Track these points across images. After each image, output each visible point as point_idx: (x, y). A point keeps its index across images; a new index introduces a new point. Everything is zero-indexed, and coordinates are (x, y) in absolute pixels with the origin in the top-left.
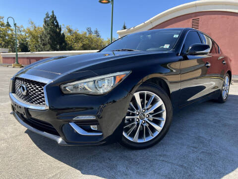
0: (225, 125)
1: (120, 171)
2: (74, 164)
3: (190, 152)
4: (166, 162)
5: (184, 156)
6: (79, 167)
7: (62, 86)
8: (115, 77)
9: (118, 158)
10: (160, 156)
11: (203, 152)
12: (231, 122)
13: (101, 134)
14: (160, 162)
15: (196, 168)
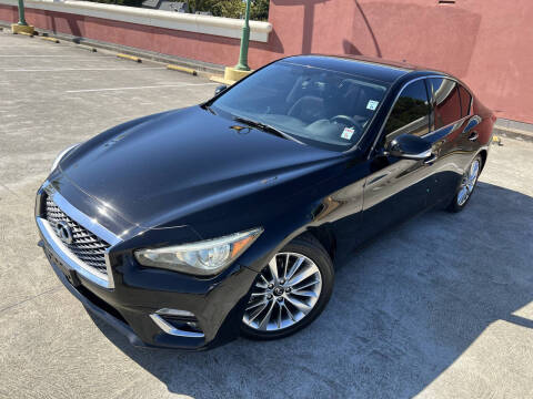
0: (436, 282)
1: (229, 390)
2: (156, 367)
3: (353, 350)
4: (308, 371)
5: (340, 361)
6: (165, 375)
7: (138, 254)
8: (231, 245)
9: (230, 358)
10: (302, 356)
11: (375, 352)
12: (452, 274)
13: (203, 336)
14: (298, 371)
15: (353, 389)
